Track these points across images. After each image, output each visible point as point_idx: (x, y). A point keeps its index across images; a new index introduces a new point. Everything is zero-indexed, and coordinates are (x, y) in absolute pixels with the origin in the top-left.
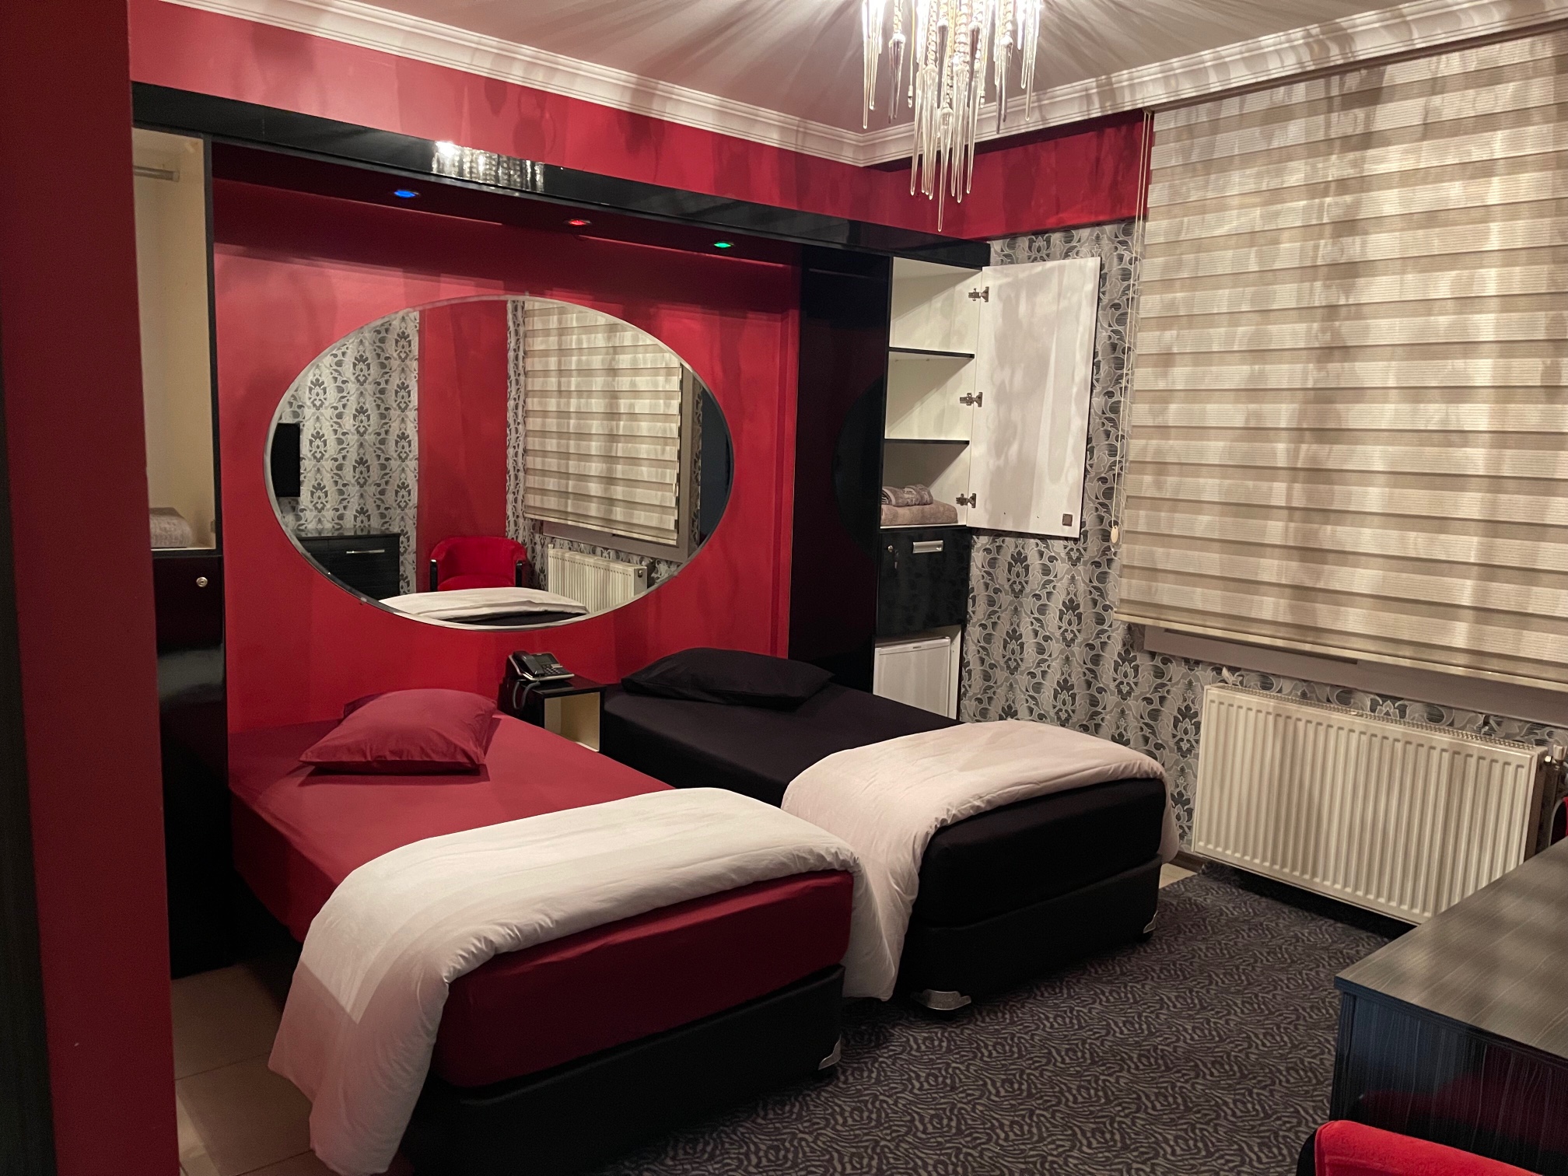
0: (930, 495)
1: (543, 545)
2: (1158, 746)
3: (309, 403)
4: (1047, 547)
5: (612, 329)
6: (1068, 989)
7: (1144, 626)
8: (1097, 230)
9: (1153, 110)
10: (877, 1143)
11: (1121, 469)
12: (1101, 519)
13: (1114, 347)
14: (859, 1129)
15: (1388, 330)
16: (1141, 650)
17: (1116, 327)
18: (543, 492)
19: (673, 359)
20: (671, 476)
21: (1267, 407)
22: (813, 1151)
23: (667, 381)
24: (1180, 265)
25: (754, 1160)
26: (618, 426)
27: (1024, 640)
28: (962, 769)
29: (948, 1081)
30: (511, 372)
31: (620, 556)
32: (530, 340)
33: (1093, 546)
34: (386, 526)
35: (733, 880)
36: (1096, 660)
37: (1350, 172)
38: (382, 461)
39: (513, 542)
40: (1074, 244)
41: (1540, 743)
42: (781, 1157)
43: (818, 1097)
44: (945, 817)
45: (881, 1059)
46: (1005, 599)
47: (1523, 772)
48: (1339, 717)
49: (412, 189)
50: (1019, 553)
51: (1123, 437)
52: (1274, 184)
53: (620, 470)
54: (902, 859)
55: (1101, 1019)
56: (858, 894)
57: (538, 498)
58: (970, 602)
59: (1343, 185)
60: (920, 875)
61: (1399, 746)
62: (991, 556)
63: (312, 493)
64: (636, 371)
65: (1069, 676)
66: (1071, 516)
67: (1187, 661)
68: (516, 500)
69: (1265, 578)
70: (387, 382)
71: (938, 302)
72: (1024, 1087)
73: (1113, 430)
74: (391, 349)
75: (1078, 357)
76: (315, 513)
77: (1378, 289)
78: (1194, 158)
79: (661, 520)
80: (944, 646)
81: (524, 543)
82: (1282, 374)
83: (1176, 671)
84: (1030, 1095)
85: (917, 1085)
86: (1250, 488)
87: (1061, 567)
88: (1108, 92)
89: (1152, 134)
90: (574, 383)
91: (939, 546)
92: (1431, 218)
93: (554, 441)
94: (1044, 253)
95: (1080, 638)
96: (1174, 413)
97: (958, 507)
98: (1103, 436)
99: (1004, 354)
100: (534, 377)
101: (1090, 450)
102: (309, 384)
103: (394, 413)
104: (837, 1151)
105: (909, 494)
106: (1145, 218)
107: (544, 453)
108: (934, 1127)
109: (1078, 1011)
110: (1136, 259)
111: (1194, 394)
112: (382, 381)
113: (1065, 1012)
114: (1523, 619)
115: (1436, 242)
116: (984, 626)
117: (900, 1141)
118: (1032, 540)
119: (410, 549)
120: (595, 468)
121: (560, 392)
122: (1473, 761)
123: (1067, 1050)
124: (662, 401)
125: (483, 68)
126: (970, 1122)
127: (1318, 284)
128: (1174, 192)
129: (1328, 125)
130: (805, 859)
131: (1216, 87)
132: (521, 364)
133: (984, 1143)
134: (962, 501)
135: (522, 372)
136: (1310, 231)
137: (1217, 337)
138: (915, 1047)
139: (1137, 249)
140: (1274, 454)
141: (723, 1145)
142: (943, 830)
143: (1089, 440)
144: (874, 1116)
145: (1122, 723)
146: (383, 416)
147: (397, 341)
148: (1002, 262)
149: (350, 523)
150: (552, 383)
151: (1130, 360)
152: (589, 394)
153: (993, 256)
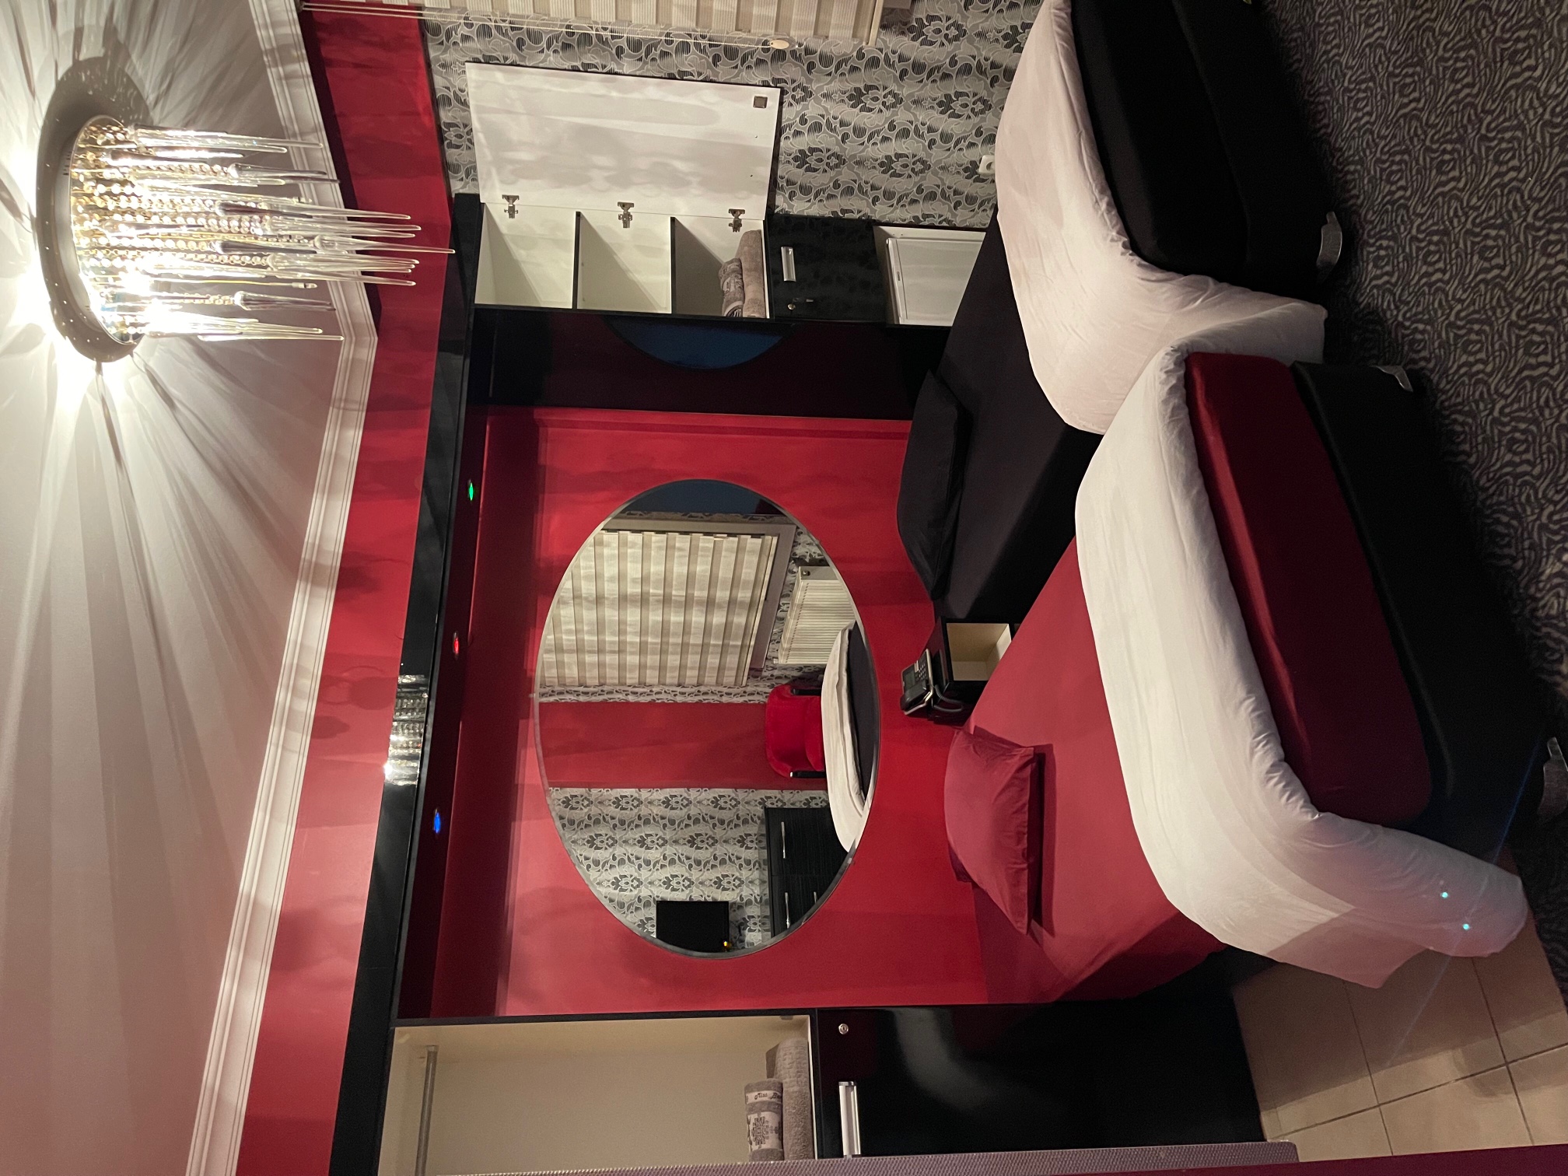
0: (731, 262)
1: (774, 668)
3: (635, 892)
4: (790, 126)
6: (1320, 94)
7: (884, 9)
8: (435, 67)
10: (1512, 324)
11: (703, 37)
12: (760, 62)
13: (566, 46)
14: (1493, 346)
16: (910, 12)
17: (544, 44)
18: (721, 669)
20: (706, 542)
22: (1518, 399)
23: (608, 545)
25: (1526, 468)
26: (655, 595)
27: (892, 154)
28: (1059, 221)
29: (1435, 238)
30: (601, 698)
31: (787, 591)
32: (568, 681)
33: (791, 71)
34: (755, 819)
35: (1199, 493)
36: (918, 67)
38: (691, 822)
39: (771, 696)
40: (451, 95)
42: (1523, 437)
43: (1445, 392)
44: (1120, 244)
45: (1400, 318)
46: (845, 175)
49: (433, 815)
50: (796, 159)
51: (668, 35)
53: (700, 593)
54: (1166, 295)
55: (1362, 55)
56: (1211, 348)
57: (727, 673)
58: (847, 216)
60: (1186, 274)
62: (798, 192)
63: (724, 889)
64: (598, 577)
65: (935, 100)
66: (757, 98)
68: (728, 694)
70: (613, 818)
71: (520, 254)
72: (1449, 147)
73: (660, 48)
74: (581, 814)
75: (577, 90)
76: (744, 887)
79: (752, 552)
80: (897, 245)
81: (773, 687)
84: (1461, 140)
85: (1438, 276)
87: (812, 109)
88: (281, 54)
90: (610, 638)
91: (787, 252)
93: (670, 658)
94: (462, 131)
95: (893, 87)
97: (743, 230)
98: (668, 60)
99: (574, 177)
100: (605, 678)
101: (682, 76)
102: (617, 891)
103: (644, 811)
104: (1520, 372)
105: (730, 285)
106: (420, 8)
107: (682, 667)
108: (1497, 255)
109: (1350, 82)
110: (466, 18)
112: (612, 822)
113: (1350, 98)
116: (875, 200)
117: (1512, 297)
118: (782, 144)
119: (779, 796)
120: (697, 618)
121: (619, 652)
123: (1402, 95)
124: (629, 551)
125: (302, 741)
126: (1492, 213)
130: (1173, 409)
132: (592, 689)
133: (1522, 197)
134: (737, 226)
135: (600, 688)
138: (1386, 278)
139: (454, 18)
141: (1503, 503)
142: (1134, 247)
143: (671, 77)
144: (1476, 327)
145: (991, 35)
146: (647, 822)
147: (572, 808)
148: (475, 179)
149: (754, 853)
150: (611, 659)
151: (581, 26)
152: (621, 623)
153: (468, 190)
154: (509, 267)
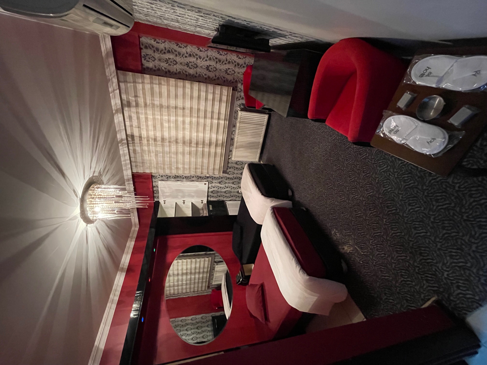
0: (201, 208)
1: (212, 286)
2: (242, 167)
4: (210, 187)
5: (170, 276)
6: (284, 175)
7: (223, 170)
8: (153, 182)
9: (132, 172)
10: (317, 198)
11: (196, 175)
12: (205, 178)
13: (175, 178)
14: (315, 202)
15: (173, 133)
16: (226, 171)
17: (171, 177)
18: (202, 287)
19: (175, 262)
20: (198, 260)
21: (186, 152)
22: (321, 209)
23: (180, 263)
24: (161, 167)
25: (325, 218)
26: (189, 272)
27: (226, 190)
28: (251, 193)
29: (304, 190)
30: (178, 297)
31: (214, 269)
32: (171, 294)
33: (209, 179)
34: (210, 320)
35: (279, 227)
36: (229, 178)
37: (146, 140)
38: (197, 323)
39: (212, 292)
40: (156, 186)
41: (237, 111)
42: (323, 214)
43: (311, 210)
44: (261, 194)
45: (302, 201)
46: (219, 194)
47: (242, 113)
48: (236, 139)
50: (211, 192)
51: (191, 175)
52: (147, 151)
53: (197, 271)
54: (268, 200)
56: (276, 206)
58: (220, 200)
59: (148, 141)
60: (271, 198)
61: (240, 131)
62: (212, 197)
64: (178, 270)
65: (231, 182)
66: (205, 183)
67: (228, 163)
68: (204, 293)
69: (214, 151)
71: (166, 210)
73: (190, 177)
75: (177, 184)
76: (208, 337)
77: (166, 135)
78: (141, 165)
79: (207, 261)
80: (228, 204)
81: (212, 290)
82: (180, 149)
83: (230, 165)
85: (305, 194)
86: (200, 153)
87: (213, 185)
88: (128, 180)
89: (136, 173)
90: (180, 283)
91: (211, 206)
92: (155, 127)
94: (157, 191)
95: (225, 181)
96: (187, 166)
98: (191, 179)
99: (176, 197)
100: (179, 292)
101: (193, 181)
103: (187, 322)
105: (201, 212)
106: (152, 173)
107: (194, 287)
108: (312, 190)
110: (159, 174)
111: (184, 164)
112: (180, 326)
113: (288, 174)
114: (219, 113)
115: (158, 126)
116: (224, 197)
118: (209, 190)
119: (215, 314)
121: (182, 286)
122: (241, 120)
127: (165, 144)
128: (147, 168)
129: (137, 143)
130: (273, 215)
131: (129, 161)
132: (176, 295)
134: (202, 203)
136: (156, 145)
137: (173, 160)
138: (299, 196)
139: (157, 174)
140: (194, 150)
142: (263, 194)
143: (191, 181)
144: (312, 200)
145: (238, 173)
146: (188, 325)
148: (159, 198)
149: (210, 329)
150: (180, 287)
151: (177, 175)
152: (182, 279)
153: (158, 200)
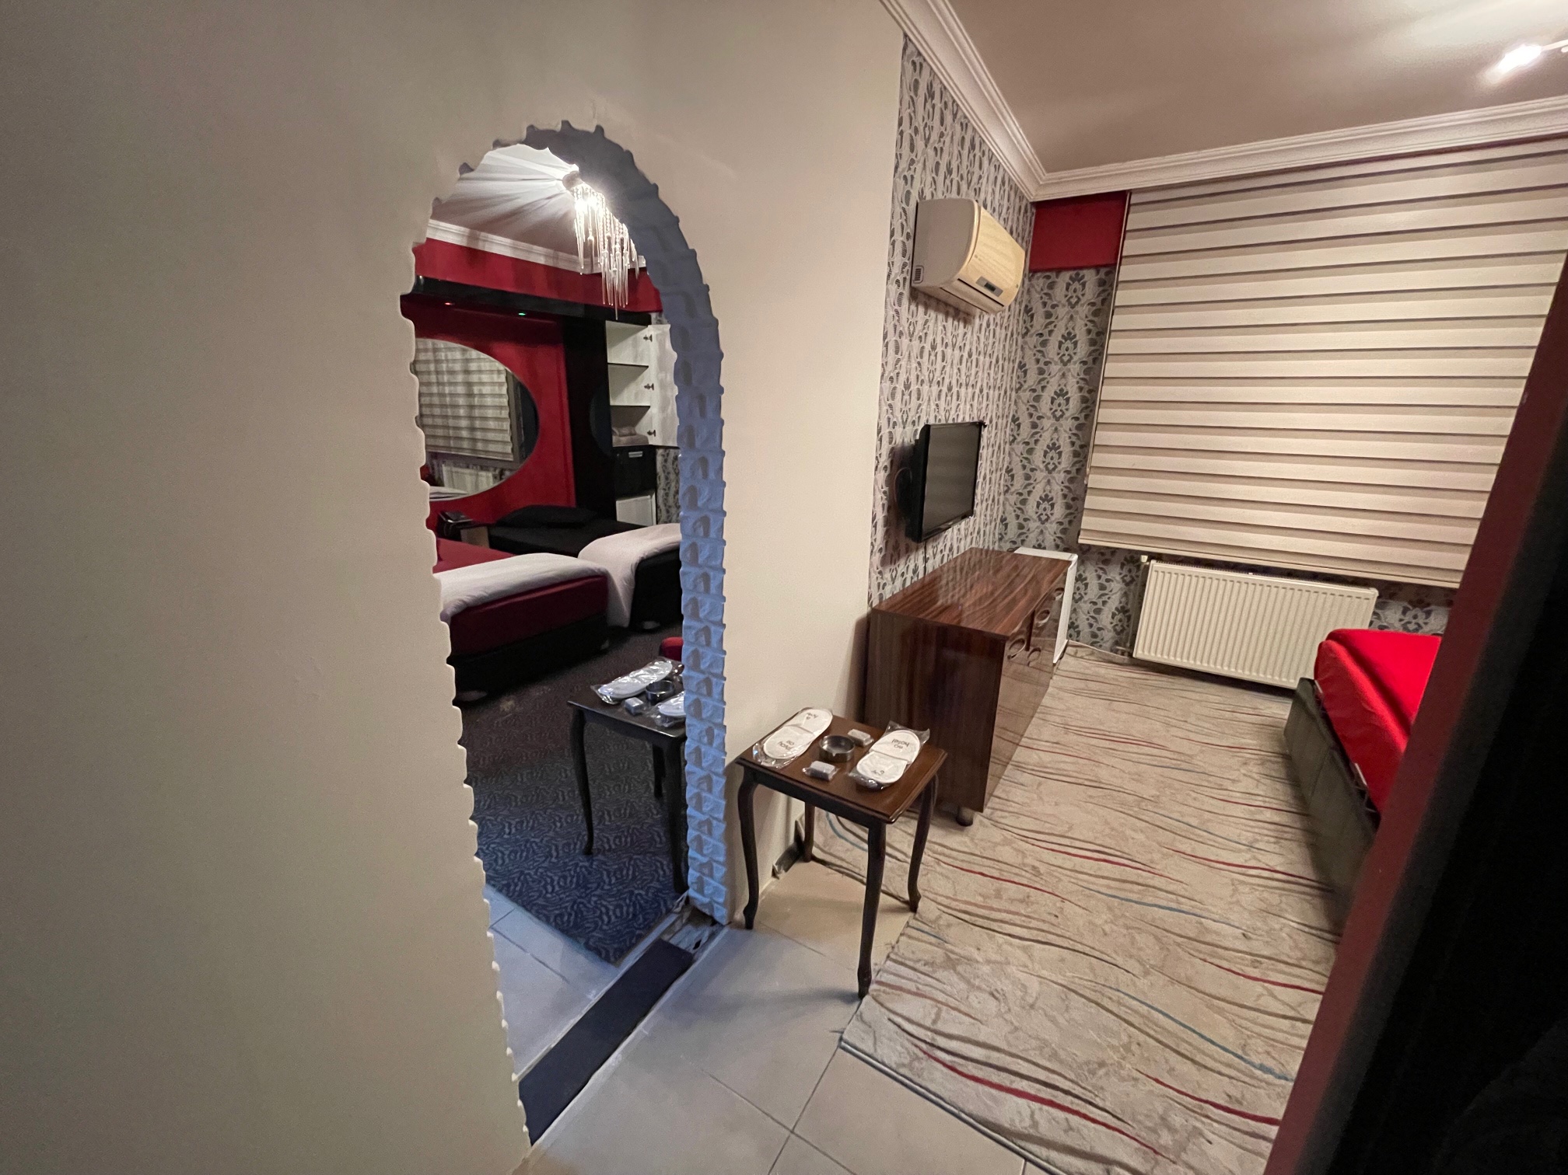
0: (635, 431)
5: (464, 350)
19: (502, 367)
20: (506, 425)
23: (499, 378)
31: (483, 468)
44: (642, 556)
46: (672, 476)
53: (478, 424)
54: (627, 573)
56: (610, 585)
58: (658, 479)
60: (635, 579)
62: (664, 458)
64: (480, 372)
71: (630, 341)
79: (504, 449)
80: (648, 498)
90: (446, 378)
91: (641, 454)
97: (648, 436)
99: (661, 365)
105: (625, 431)
107: (433, 416)
116: (664, 489)
134: (650, 433)
142: (642, 561)
148: (657, 323)
152: (455, 384)
153: (653, 320)
154: (623, 336)
